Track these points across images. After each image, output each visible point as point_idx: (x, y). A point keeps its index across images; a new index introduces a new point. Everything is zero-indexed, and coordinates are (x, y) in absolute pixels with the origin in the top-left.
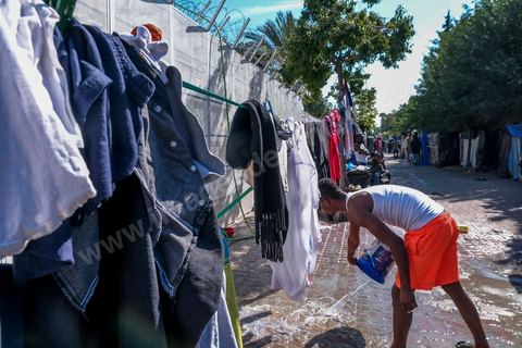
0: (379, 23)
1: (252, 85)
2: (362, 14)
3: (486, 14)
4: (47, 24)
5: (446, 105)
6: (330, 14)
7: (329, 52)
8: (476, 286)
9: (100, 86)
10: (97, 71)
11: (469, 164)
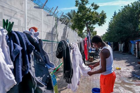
0: (97, 15)
1: (64, 30)
2: (93, 12)
3: (125, 12)
4: (4, 35)
5: (115, 35)
6: (85, 12)
7: (84, 22)
8: (123, 85)
9: (19, 51)
10: (18, 46)
11: (121, 50)
